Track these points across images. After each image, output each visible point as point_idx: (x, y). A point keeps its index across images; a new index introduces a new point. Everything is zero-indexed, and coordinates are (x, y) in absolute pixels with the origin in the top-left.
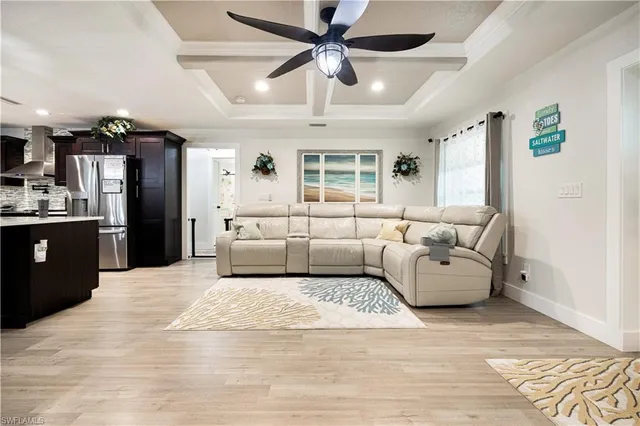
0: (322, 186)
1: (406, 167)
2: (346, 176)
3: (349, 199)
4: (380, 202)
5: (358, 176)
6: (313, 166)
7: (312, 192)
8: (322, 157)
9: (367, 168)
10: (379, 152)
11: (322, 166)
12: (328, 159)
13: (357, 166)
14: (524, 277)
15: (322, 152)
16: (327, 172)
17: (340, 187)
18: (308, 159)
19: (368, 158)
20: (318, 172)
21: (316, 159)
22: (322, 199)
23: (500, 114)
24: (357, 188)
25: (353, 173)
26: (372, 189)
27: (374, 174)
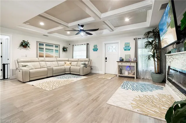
0: (44, 53)
1: (65, 50)
2: (51, 50)
3: (52, 57)
4: (59, 57)
5: (54, 50)
6: (42, 47)
7: (41, 54)
8: (44, 44)
9: (57, 49)
10: (59, 45)
11: (44, 47)
12: (46, 45)
13: (54, 48)
14: (92, 69)
15: (45, 43)
16: (46, 49)
17: (49, 53)
18: (40, 44)
19: (56, 46)
20: (43, 49)
21: (43, 45)
22: (45, 56)
23: (88, 44)
24: (54, 54)
25: (53, 50)
26: (58, 54)
27: (58, 50)
